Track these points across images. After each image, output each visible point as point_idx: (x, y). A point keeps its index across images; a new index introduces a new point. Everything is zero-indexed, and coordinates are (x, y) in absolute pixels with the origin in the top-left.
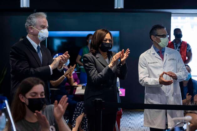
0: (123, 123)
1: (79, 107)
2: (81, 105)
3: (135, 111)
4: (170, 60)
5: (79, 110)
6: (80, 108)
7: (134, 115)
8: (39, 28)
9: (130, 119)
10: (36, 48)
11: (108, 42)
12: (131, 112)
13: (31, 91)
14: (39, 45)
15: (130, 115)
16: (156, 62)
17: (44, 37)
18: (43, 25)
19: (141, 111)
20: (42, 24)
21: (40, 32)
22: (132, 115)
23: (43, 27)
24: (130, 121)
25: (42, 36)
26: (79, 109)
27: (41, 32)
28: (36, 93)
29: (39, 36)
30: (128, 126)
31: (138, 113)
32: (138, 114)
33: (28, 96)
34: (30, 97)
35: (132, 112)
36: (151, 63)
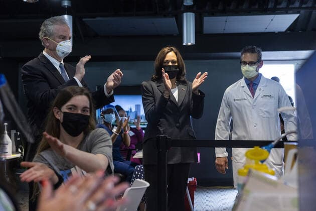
0: (197, 205)
1: (138, 172)
2: (141, 169)
3: (214, 188)
4: (264, 96)
5: (139, 176)
6: (140, 173)
7: (212, 192)
8: (57, 39)
9: (207, 196)
10: (58, 67)
11: (170, 64)
12: (208, 189)
13: (69, 103)
14: (62, 62)
15: (207, 193)
16: (244, 99)
17: (65, 53)
18: (62, 36)
19: (221, 188)
20: (61, 33)
21: (58, 45)
22: (209, 192)
23: (63, 38)
24: (207, 198)
25: (62, 51)
26: (138, 174)
27: (60, 45)
28: (75, 107)
29: (58, 51)
30: (205, 204)
31: (218, 190)
32: (218, 192)
33: (65, 109)
34: (67, 111)
35: (210, 189)
36: (238, 100)
